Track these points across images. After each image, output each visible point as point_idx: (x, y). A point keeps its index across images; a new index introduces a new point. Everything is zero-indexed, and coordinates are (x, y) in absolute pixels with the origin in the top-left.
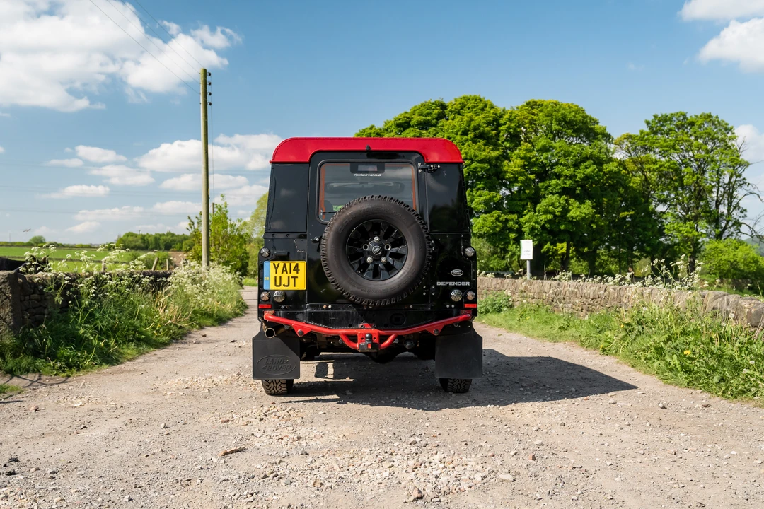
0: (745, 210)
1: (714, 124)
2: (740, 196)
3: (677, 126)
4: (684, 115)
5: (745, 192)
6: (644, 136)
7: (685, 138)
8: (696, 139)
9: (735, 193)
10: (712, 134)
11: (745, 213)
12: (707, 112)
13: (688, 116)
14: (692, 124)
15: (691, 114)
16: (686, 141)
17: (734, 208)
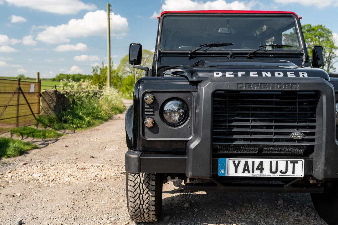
0: (335, 69)
1: (323, 30)
2: (333, 62)
3: (307, 30)
4: (310, 26)
5: (336, 60)
6: (292, 35)
7: (310, 36)
8: (315, 36)
9: (331, 61)
10: (322, 34)
11: (335, 70)
12: (320, 24)
13: (312, 26)
14: (313, 30)
15: (313, 25)
16: (310, 37)
17: (331, 68)
